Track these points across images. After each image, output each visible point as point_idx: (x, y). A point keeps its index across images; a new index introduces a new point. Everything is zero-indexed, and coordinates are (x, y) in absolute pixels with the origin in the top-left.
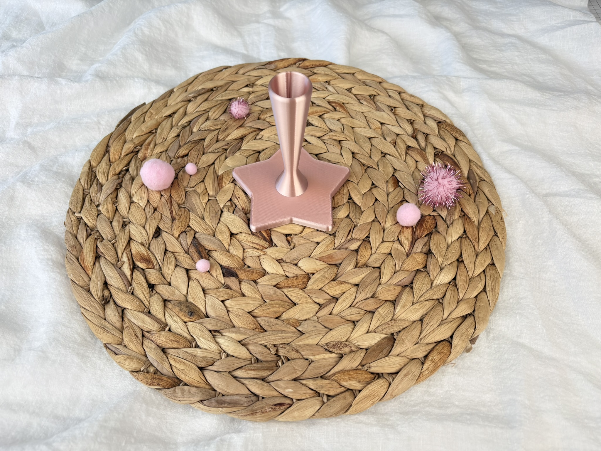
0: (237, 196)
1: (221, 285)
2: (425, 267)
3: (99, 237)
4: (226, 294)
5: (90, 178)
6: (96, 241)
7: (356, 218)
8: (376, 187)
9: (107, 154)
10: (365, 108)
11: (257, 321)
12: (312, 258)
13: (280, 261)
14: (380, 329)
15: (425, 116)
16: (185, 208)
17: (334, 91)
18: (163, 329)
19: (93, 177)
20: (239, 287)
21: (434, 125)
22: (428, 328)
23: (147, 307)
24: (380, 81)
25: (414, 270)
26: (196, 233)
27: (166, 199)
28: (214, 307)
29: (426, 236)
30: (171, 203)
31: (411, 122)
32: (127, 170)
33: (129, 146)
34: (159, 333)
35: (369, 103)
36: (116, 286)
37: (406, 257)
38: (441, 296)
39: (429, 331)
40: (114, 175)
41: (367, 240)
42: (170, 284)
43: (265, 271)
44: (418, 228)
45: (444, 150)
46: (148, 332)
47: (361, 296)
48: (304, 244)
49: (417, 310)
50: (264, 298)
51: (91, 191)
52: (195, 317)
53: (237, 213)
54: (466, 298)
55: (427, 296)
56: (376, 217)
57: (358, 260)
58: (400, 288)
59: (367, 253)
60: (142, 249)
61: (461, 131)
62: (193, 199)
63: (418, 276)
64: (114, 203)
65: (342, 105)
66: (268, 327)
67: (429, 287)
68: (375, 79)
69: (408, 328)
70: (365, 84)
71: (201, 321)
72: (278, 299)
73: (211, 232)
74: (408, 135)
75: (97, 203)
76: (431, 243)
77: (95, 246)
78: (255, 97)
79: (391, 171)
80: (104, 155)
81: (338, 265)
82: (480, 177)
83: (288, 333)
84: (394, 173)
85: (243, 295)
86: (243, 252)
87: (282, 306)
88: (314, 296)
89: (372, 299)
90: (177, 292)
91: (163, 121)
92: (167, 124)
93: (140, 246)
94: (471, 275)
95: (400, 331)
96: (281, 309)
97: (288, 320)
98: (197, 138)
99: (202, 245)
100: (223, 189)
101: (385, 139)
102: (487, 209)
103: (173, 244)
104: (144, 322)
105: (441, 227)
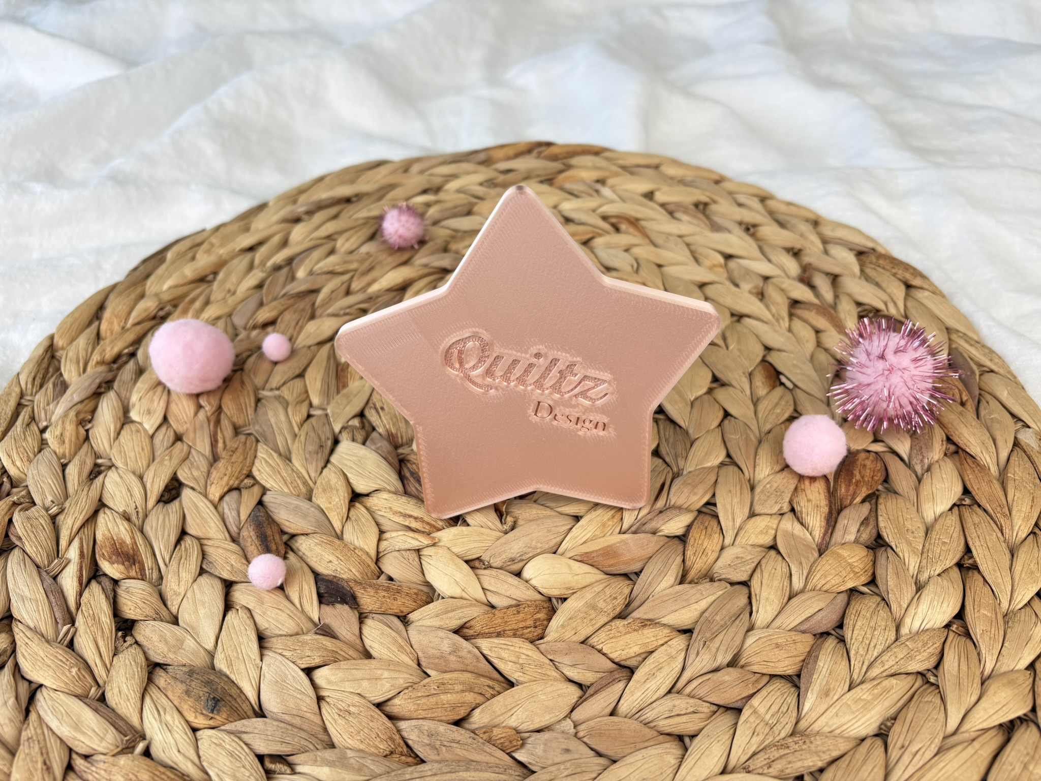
0: (378, 406)
1: (310, 625)
2: (873, 582)
3: (22, 500)
4: (319, 649)
5: (42, 372)
6: (12, 509)
7: (676, 456)
8: (723, 385)
9: (96, 324)
10: (686, 225)
11: (399, 731)
12: (562, 555)
13: (473, 563)
14: (760, 761)
15: (825, 241)
16: (249, 434)
17: (614, 197)
18: (128, 749)
19: (51, 370)
20: (357, 632)
21: (850, 258)
22: (906, 758)
23: (101, 682)
24: (716, 177)
25: (843, 588)
26: (264, 490)
27: (209, 414)
28: (280, 685)
29: (863, 501)
30: (218, 422)
31: (796, 253)
32: (133, 355)
33: (148, 305)
34: (111, 759)
35: (695, 217)
36: (32, 625)
37: (816, 555)
38: (930, 664)
39: (911, 770)
40: (102, 363)
41: (709, 510)
42: (175, 621)
43: (433, 590)
44: (841, 480)
45: (881, 306)
46: (86, 757)
47: (701, 662)
48: (539, 518)
49: (867, 706)
50: (423, 664)
51: (37, 397)
52: (225, 715)
53: (374, 443)
54: (1003, 670)
55: (891, 663)
56: (729, 455)
57: (688, 563)
58: (809, 639)
59: (712, 544)
60: (122, 528)
61: (914, 269)
62: (271, 414)
63: (856, 606)
64: (81, 423)
65: (634, 222)
66: (427, 748)
67: (893, 638)
68: (706, 174)
69: (847, 759)
70: (682, 182)
71: (238, 725)
72: (461, 667)
73: (304, 490)
74: (789, 277)
75: (45, 424)
76: (880, 519)
77: (7, 519)
78: (441, 211)
79: (760, 352)
80: (90, 323)
81: (632, 577)
82: (980, 365)
83: (486, 771)
84: (764, 356)
85: (368, 655)
86: (379, 540)
87: (471, 690)
88: (567, 660)
89: (730, 669)
90: (190, 643)
91: (232, 258)
92: (241, 264)
93: (119, 521)
94: (1005, 605)
95: (821, 770)
96: (470, 697)
97: (488, 729)
98: (303, 288)
99: (274, 521)
100: (345, 391)
101: (737, 285)
102: (1016, 438)
103: (203, 518)
104: (77, 726)
105: (902, 478)
